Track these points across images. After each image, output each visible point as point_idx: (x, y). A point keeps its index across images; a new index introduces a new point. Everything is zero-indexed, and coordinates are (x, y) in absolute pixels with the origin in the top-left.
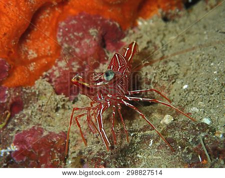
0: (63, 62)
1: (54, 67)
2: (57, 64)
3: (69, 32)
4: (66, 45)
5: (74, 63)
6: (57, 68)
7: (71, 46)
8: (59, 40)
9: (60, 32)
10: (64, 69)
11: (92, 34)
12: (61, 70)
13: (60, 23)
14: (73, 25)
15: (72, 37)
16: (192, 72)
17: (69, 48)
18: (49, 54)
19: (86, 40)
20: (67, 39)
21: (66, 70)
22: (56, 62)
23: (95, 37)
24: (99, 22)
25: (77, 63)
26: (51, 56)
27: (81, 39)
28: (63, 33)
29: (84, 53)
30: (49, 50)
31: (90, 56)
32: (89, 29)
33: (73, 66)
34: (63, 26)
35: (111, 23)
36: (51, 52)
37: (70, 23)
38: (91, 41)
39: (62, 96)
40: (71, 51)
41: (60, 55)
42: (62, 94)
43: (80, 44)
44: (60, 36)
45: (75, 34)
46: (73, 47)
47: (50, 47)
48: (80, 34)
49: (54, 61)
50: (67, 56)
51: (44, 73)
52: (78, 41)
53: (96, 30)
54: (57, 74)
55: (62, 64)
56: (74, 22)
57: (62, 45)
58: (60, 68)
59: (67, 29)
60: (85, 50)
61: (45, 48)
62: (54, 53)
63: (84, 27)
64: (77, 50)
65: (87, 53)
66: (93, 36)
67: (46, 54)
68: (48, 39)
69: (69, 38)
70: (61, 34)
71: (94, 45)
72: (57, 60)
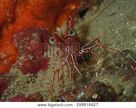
0: (22, 57)
1: (17, 61)
2: (19, 59)
3: (20, 39)
4: (21, 47)
5: (29, 56)
6: (19, 61)
7: (24, 46)
8: (16, 45)
9: (15, 40)
10: (24, 60)
11: (35, 37)
12: (23, 61)
13: (13, 35)
14: (22, 35)
15: (23, 41)
16: (102, 39)
17: (24, 48)
18: (13, 54)
19: (32, 41)
20: (21, 43)
21: (25, 61)
22: (18, 58)
23: (37, 38)
24: (36, 30)
25: (31, 55)
26: (14, 55)
27: (29, 41)
28: (17, 40)
29: (33, 48)
30: (12, 52)
31: (38, 49)
32: (32, 34)
33: (29, 57)
34: (16, 37)
35: (44, 29)
36: (13, 52)
37: (19, 34)
38: (35, 41)
39: (29, 74)
40: (25, 49)
41: (19, 53)
42: (29, 73)
43: (29, 44)
44: (16, 43)
45: (24, 39)
46: (26, 47)
47: (12, 50)
48: (28, 38)
49: (17, 57)
50: (23, 53)
51: (13, 65)
52: (28, 43)
53: (36, 34)
54: (20, 64)
55: (22, 58)
56: (21, 33)
57: (19, 47)
58: (21, 61)
59: (19, 38)
60: (33, 47)
61: (9, 51)
62: (15, 53)
63: (29, 34)
64: (29, 48)
65: (35, 48)
66: (36, 37)
67: (11, 54)
68: (10, 45)
69: (22, 42)
70: (16, 41)
71: (38, 42)
72: (18, 57)
